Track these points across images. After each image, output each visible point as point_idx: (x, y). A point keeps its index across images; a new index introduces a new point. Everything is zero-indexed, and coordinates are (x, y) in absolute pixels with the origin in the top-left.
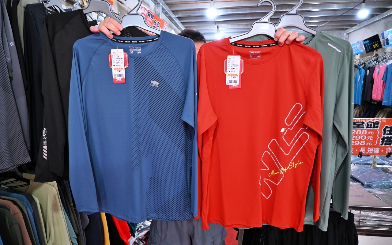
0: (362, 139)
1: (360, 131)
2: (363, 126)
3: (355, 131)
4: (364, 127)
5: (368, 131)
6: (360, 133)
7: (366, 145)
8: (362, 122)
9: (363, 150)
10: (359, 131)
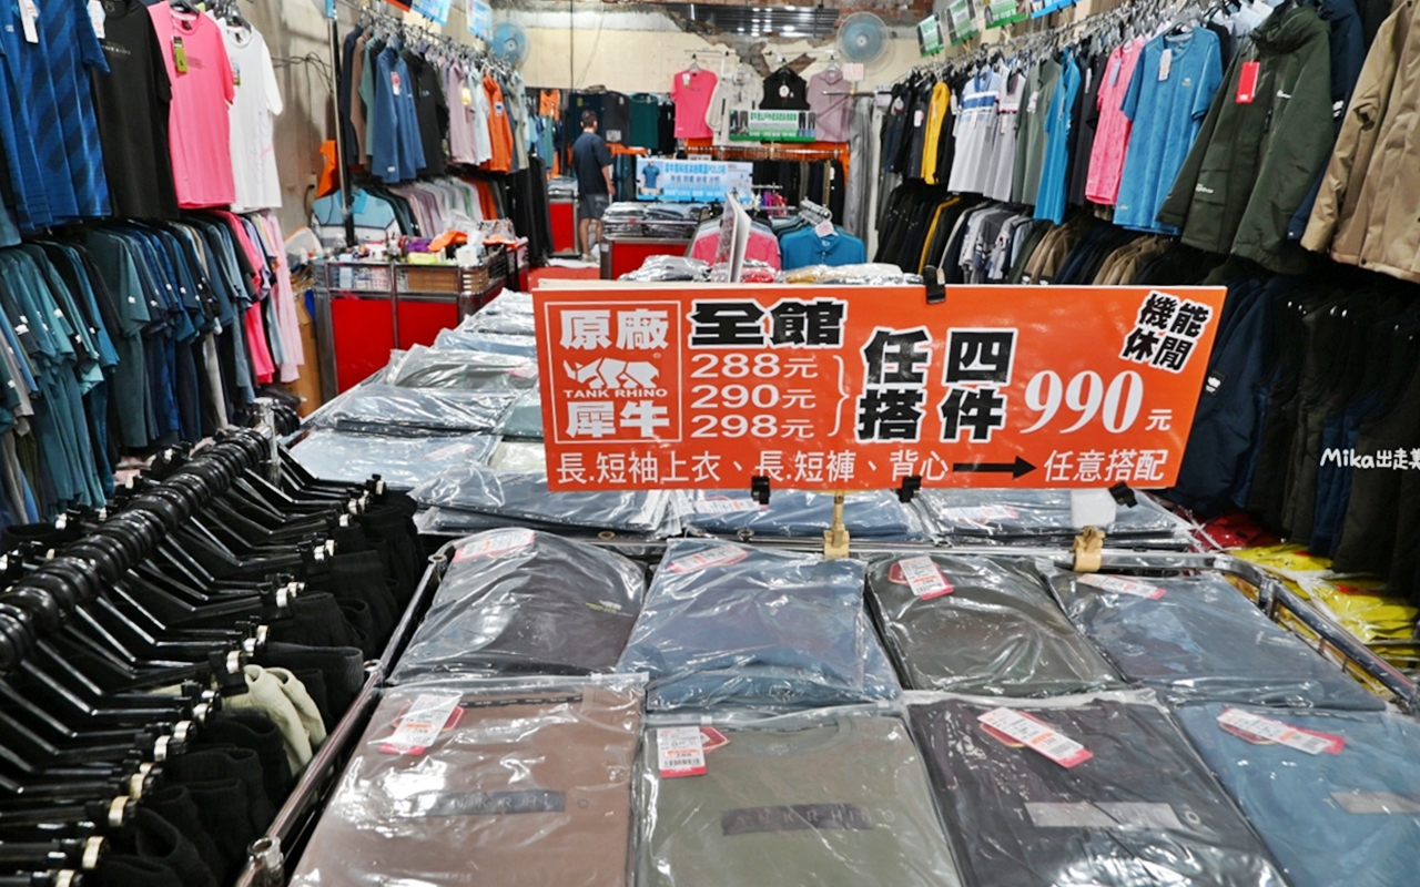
0: (756, 401)
1: (744, 359)
2: (757, 330)
3: (714, 360)
4: (762, 333)
5: (784, 356)
6: (746, 371)
7: (784, 436)
8: (749, 308)
9: (768, 464)
10: (734, 359)
